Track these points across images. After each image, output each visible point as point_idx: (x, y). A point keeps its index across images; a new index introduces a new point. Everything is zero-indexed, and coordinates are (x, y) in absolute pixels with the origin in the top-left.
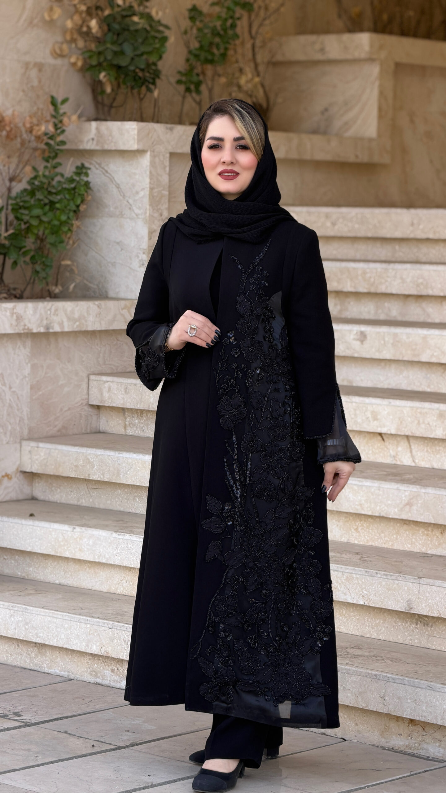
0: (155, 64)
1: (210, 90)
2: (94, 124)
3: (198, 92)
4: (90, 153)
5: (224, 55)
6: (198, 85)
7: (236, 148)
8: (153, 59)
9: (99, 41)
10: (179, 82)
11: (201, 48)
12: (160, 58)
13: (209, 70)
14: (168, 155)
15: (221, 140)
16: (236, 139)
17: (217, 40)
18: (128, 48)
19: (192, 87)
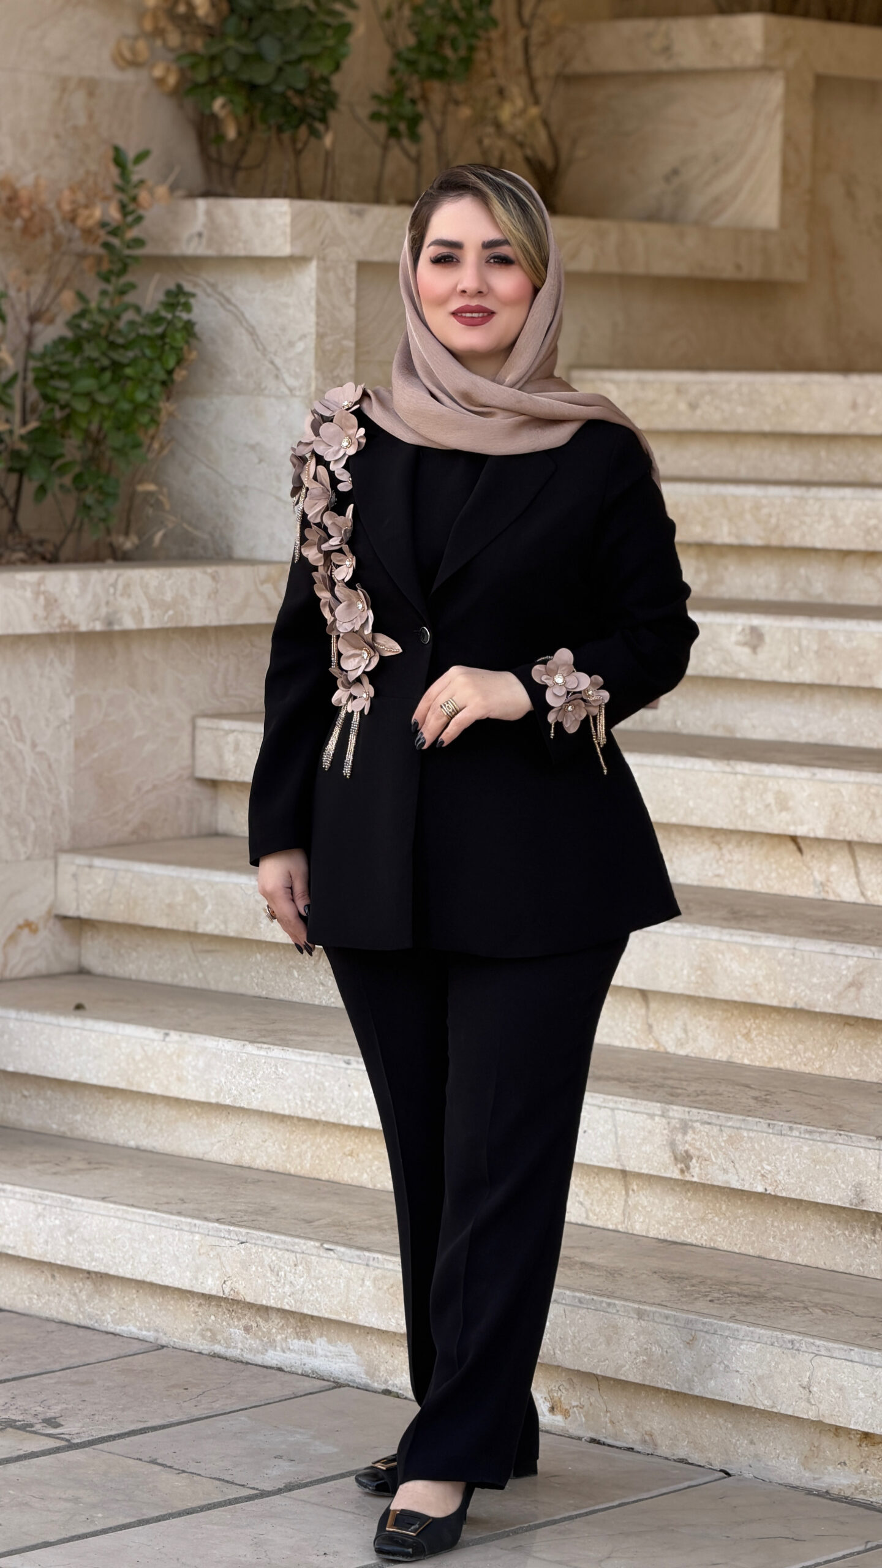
0: (326, 80)
1: (439, 133)
2: (202, 204)
3: (415, 137)
4: (196, 263)
5: (467, 62)
6: (414, 121)
7: (487, 262)
8: (322, 69)
9: (210, 33)
10: (375, 117)
11: (421, 46)
12: (337, 67)
13: (437, 92)
14: (353, 267)
15: (457, 245)
16: (488, 245)
17: (452, 30)
18: (270, 47)
19: (402, 127)
